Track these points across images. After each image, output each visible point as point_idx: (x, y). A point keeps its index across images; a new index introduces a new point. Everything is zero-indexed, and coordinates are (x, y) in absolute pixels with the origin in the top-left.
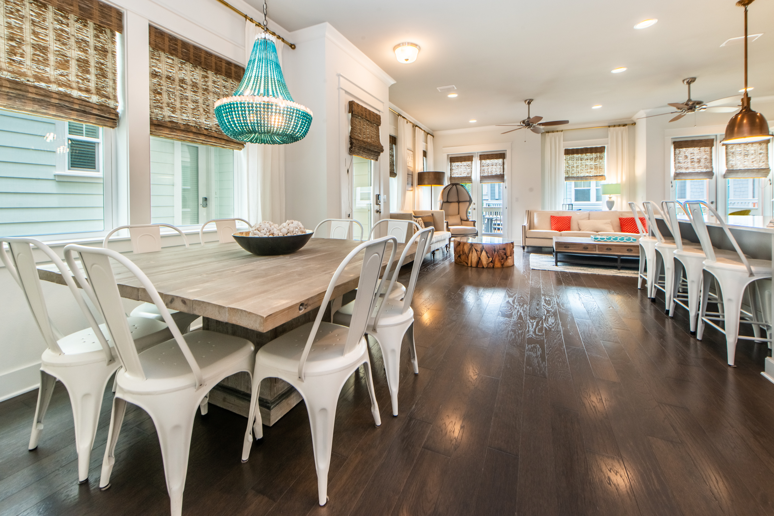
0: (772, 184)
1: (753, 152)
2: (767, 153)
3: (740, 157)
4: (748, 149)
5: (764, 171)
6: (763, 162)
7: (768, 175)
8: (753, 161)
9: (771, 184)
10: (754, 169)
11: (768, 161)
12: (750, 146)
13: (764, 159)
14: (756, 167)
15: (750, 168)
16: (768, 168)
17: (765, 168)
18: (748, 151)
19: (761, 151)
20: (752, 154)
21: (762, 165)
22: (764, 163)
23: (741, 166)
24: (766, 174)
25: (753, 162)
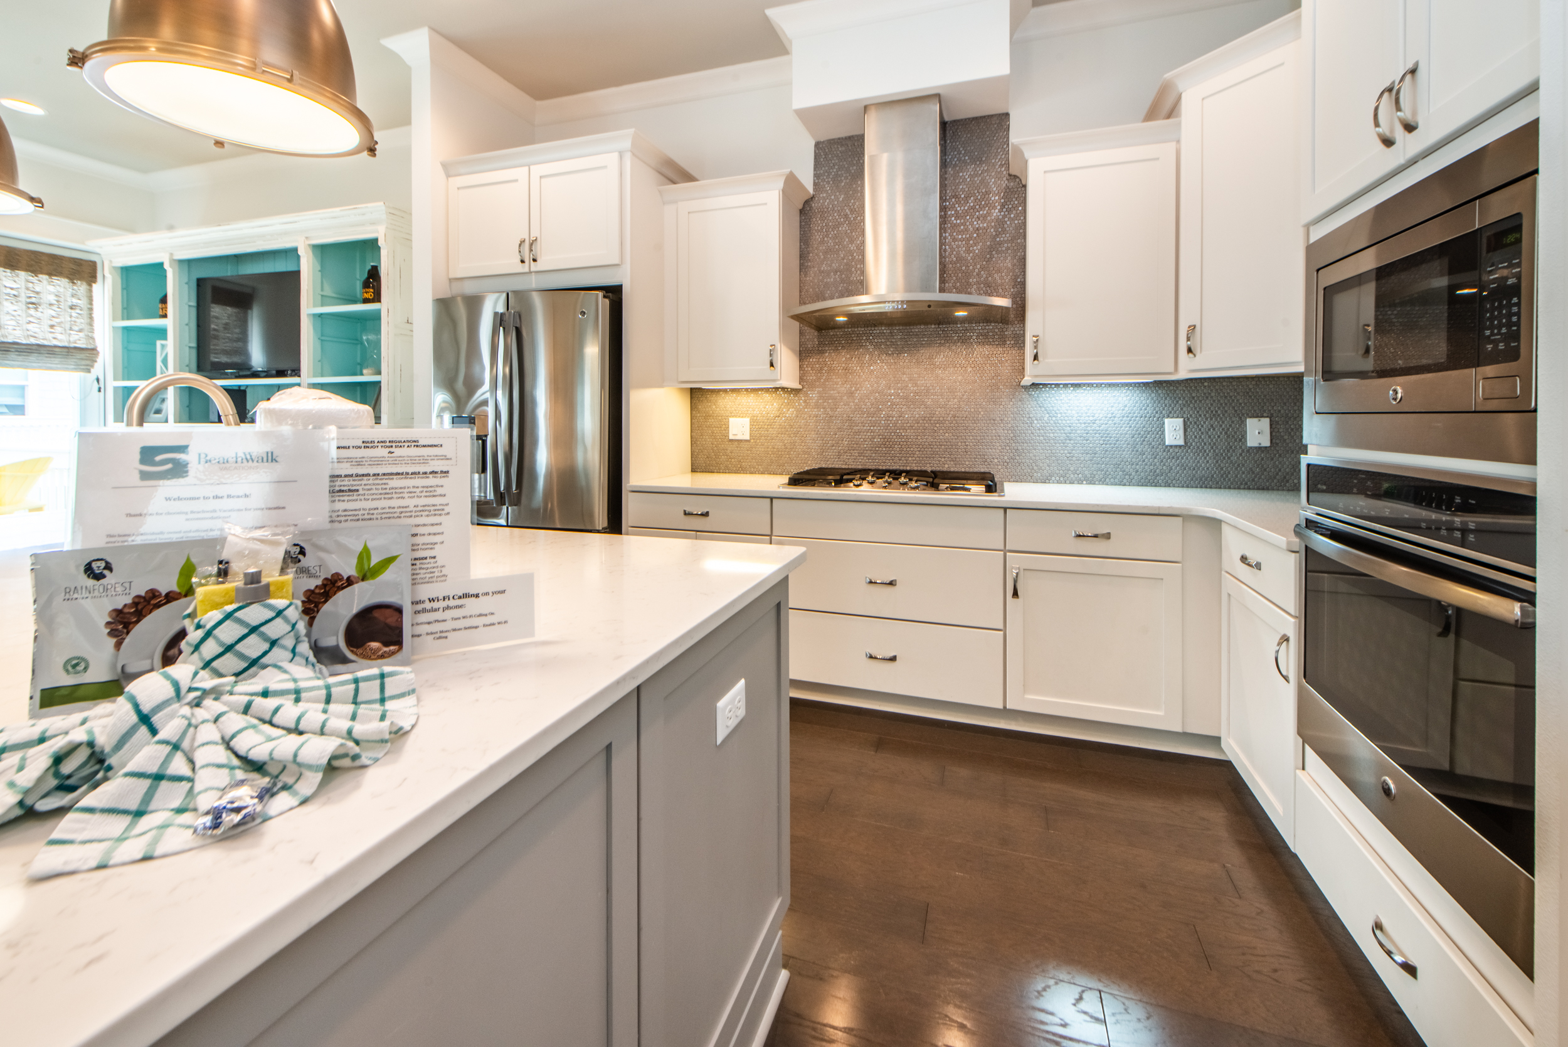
0: (102, 390)
1: (52, 299)
2: (91, 309)
3: (15, 308)
4: (37, 289)
5: (82, 356)
6: (81, 331)
7: (92, 366)
8: (52, 323)
9: (100, 390)
10: (56, 346)
11: (92, 331)
12: (45, 282)
13: (82, 322)
14: (60, 341)
15: (46, 343)
16: (92, 347)
17: (84, 346)
18: (38, 293)
19: (75, 301)
20: (51, 305)
21: (77, 337)
22: (81, 334)
23: (18, 333)
24: (88, 362)
25: (52, 326)
